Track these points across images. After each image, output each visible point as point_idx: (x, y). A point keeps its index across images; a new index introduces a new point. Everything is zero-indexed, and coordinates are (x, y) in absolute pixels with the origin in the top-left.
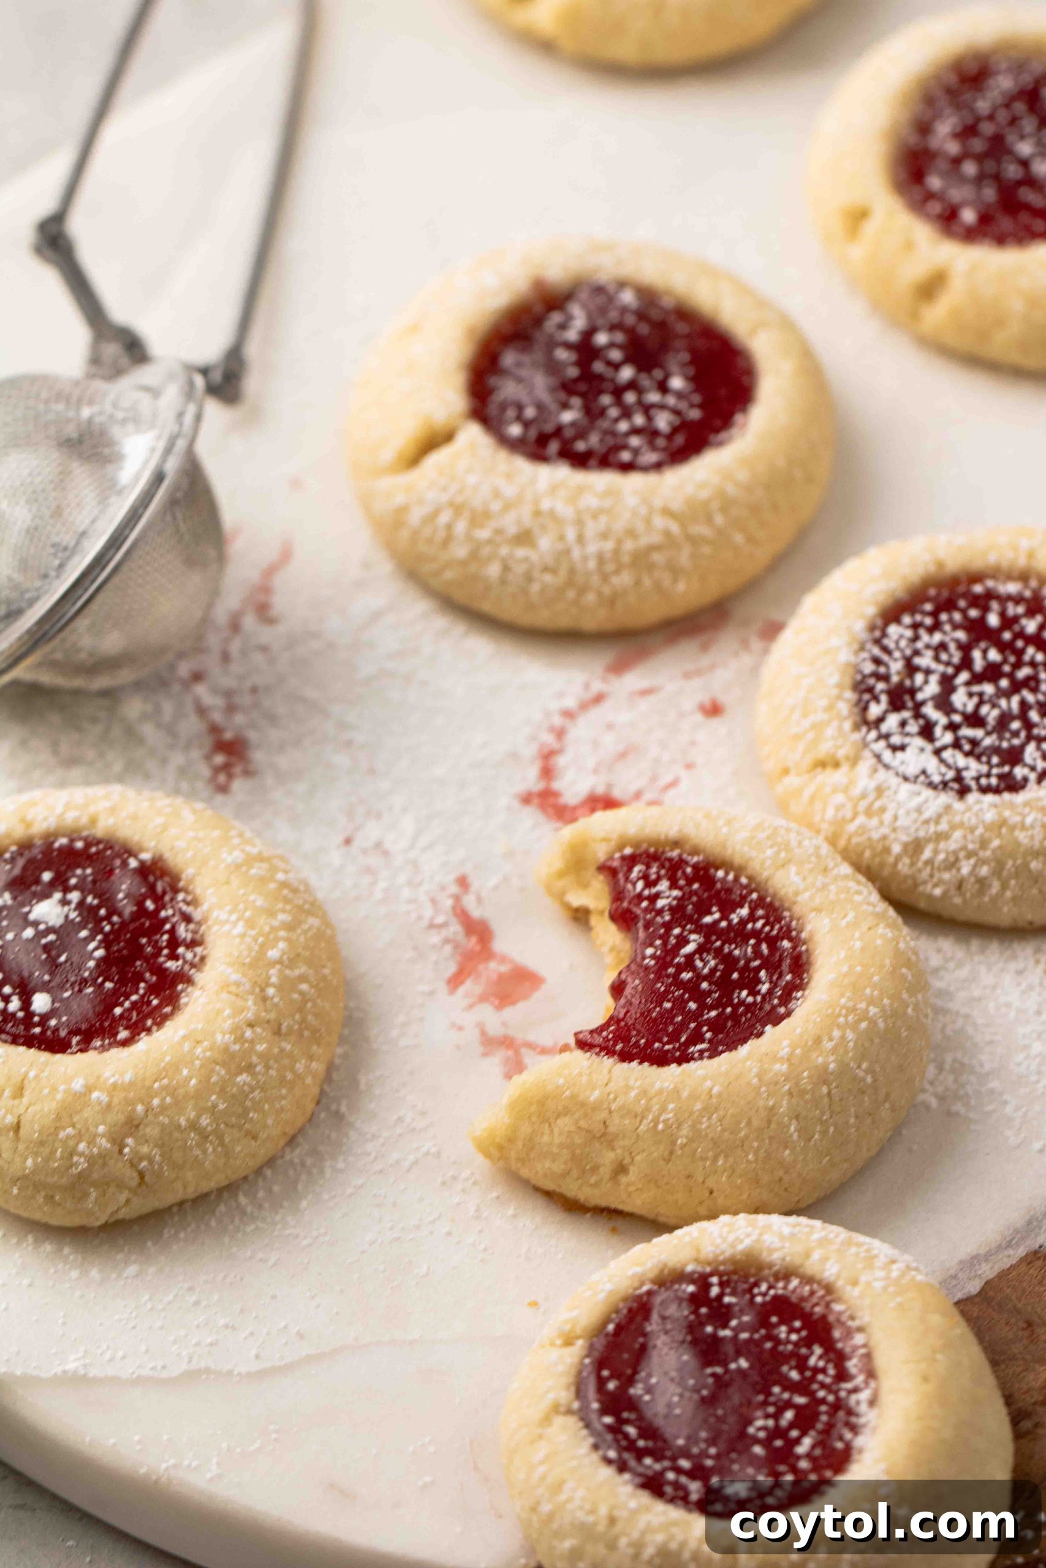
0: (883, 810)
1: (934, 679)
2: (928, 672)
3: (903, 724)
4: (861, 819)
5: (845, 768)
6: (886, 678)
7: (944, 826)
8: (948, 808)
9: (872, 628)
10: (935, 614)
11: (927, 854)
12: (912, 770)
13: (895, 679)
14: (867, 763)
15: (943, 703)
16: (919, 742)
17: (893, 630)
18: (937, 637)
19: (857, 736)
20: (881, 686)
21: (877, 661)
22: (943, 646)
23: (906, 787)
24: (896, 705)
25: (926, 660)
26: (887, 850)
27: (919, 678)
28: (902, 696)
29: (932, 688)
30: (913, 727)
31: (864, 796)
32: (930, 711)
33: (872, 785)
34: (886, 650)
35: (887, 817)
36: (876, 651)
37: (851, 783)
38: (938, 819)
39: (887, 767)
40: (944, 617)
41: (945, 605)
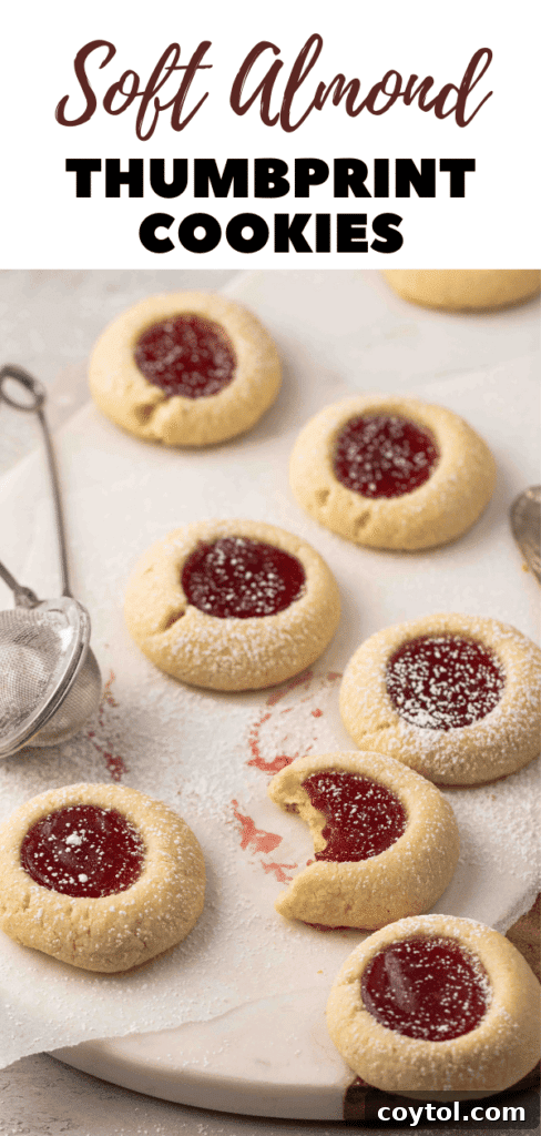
0: (414, 741)
1: (420, 683)
2: (417, 681)
3: (413, 704)
4: (405, 747)
5: (392, 727)
6: (400, 686)
7: (442, 744)
8: (442, 736)
9: (388, 666)
10: (412, 656)
11: (437, 757)
12: (423, 722)
13: (404, 686)
14: (402, 723)
15: (427, 692)
16: (421, 711)
17: (396, 665)
18: (416, 666)
19: (395, 713)
20: (399, 690)
21: (394, 679)
22: (419, 670)
23: (422, 731)
24: (408, 697)
25: (414, 676)
26: (419, 758)
27: (414, 684)
28: (408, 693)
29: (421, 687)
30: (417, 705)
31: (404, 737)
32: (422, 697)
33: (407, 732)
34: (396, 674)
35: (417, 744)
36: (392, 675)
37: (398, 732)
38: (439, 742)
39: (412, 723)
40: (417, 657)
41: (416, 652)
